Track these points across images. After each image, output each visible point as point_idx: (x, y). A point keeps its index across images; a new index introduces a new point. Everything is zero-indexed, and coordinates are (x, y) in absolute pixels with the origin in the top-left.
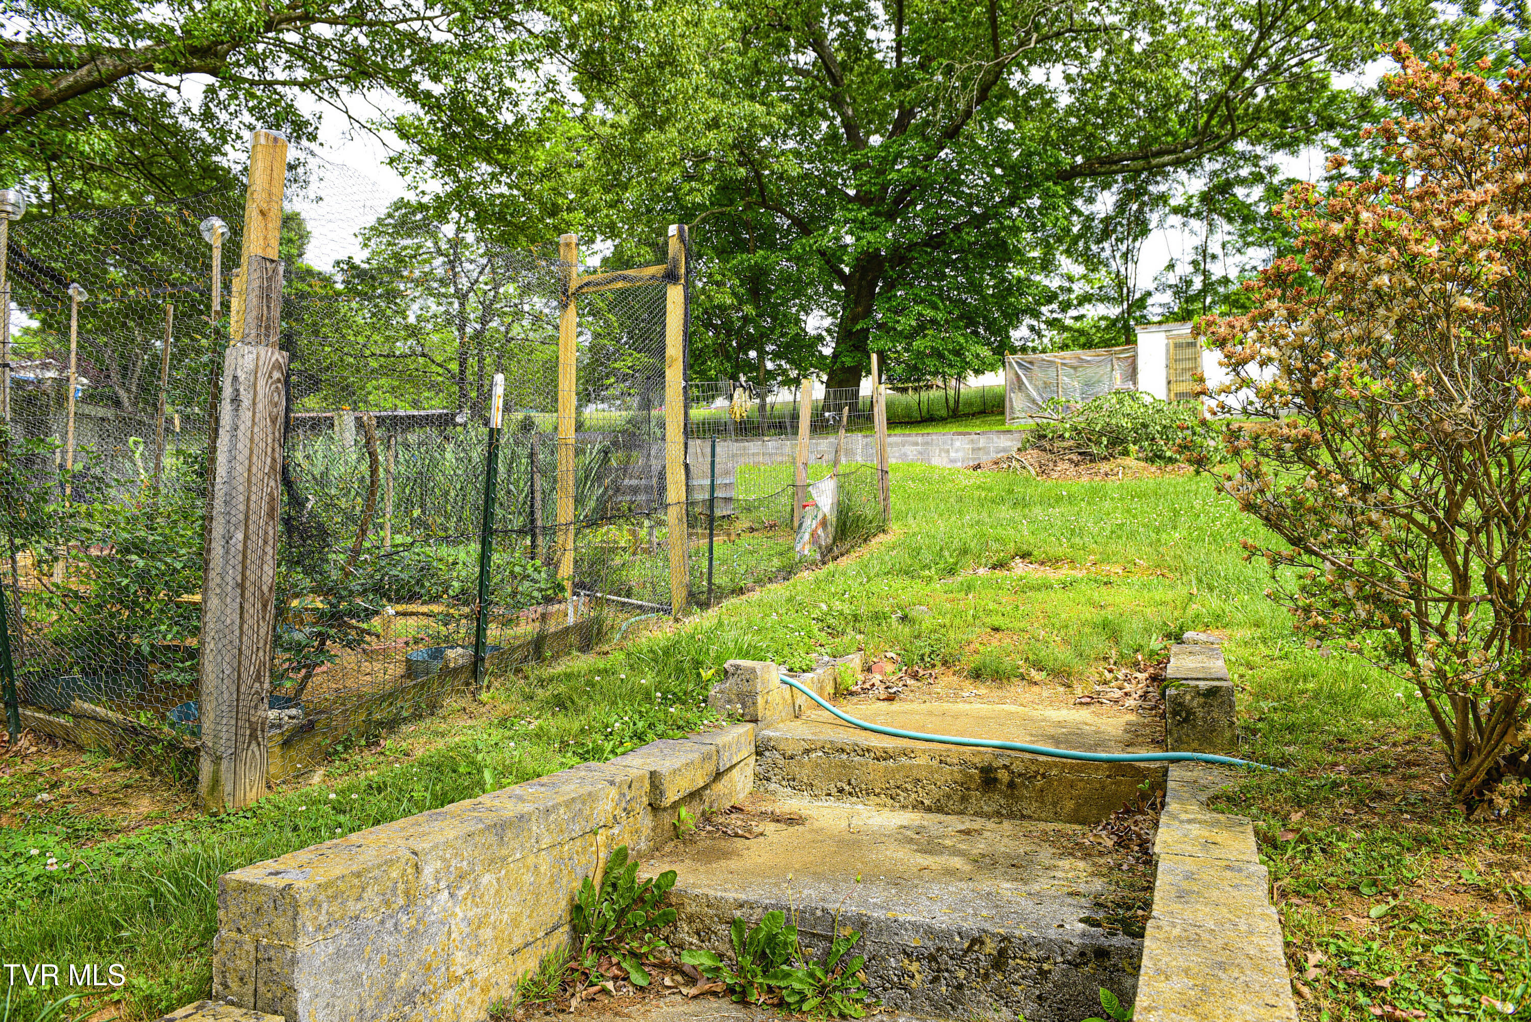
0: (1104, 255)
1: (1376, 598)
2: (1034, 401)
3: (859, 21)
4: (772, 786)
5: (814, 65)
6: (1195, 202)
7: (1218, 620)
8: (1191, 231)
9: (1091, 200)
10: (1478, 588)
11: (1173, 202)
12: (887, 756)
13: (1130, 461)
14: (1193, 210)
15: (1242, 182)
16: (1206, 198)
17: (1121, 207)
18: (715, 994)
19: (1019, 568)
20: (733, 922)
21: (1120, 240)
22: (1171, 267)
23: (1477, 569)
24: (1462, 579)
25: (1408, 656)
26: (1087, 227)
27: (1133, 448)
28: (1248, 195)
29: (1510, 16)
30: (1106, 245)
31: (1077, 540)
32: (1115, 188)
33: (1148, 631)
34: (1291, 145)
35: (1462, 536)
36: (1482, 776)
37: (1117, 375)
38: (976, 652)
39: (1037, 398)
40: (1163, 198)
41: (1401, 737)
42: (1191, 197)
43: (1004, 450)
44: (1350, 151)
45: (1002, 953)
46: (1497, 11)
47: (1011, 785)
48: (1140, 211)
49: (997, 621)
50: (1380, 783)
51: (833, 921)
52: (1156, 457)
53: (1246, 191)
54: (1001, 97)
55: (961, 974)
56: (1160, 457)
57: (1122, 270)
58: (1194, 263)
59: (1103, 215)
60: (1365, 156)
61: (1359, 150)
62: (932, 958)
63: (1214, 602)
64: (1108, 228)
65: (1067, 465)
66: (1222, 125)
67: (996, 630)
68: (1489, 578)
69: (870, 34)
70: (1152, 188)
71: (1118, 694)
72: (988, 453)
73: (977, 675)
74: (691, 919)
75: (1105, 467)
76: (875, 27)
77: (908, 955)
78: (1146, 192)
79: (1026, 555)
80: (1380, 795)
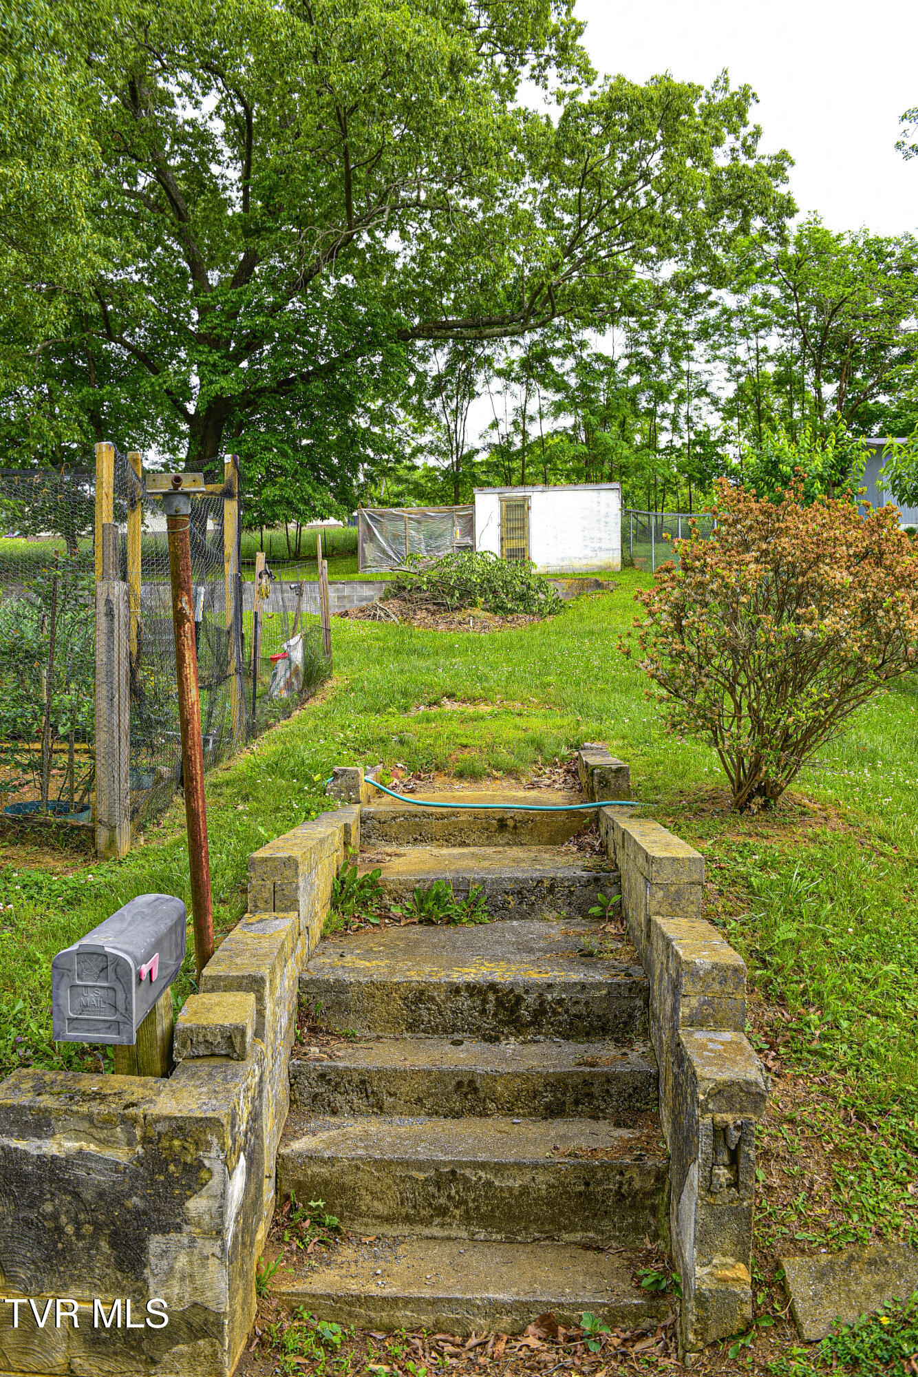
0: (435, 410)
1: (704, 717)
2: (384, 551)
3: (202, 155)
4: (373, 841)
5: (152, 190)
6: (516, 367)
7: (599, 736)
8: (513, 394)
9: (424, 359)
10: (745, 711)
11: (497, 366)
12: (443, 817)
13: (477, 612)
14: (513, 375)
15: (556, 353)
16: (526, 365)
17: (451, 367)
18: (414, 923)
19: (449, 706)
20: (414, 890)
21: (450, 398)
22: (495, 425)
23: (745, 703)
24: (738, 707)
25: (717, 744)
26: (420, 382)
27: (480, 600)
28: (562, 365)
29: (772, 234)
30: (438, 401)
31: (485, 684)
32: (446, 350)
33: (559, 746)
34: (599, 325)
35: (739, 689)
36: (746, 797)
37: (457, 530)
38: (457, 760)
39: (387, 549)
40: (488, 361)
41: (709, 788)
42: (513, 362)
43: (369, 599)
44: (646, 333)
45: (552, 885)
46: (764, 228)
47: (515, 827)
48: (468, 369)
49: (464, 741)
50: (702, 806)
51: (467, 882)
52: (498, 609)
53: (559, 361)
54: (348, 256)
55: (533, 898)
56: (501, 608)
57: (452, 426)
58: (514, 423)
59: (434, 373)
60: (658, 339)
61: (653, 333)
62: (520, 893)
63: (594, 726)
64: (439, 385)
65: (424, 614)
66: (543, 305)
67: (466, 746)
68: (750, 707)
69: (215, 169)
70: (478, 351)
71: (548, 782)
72: (352, 601)
73: (461, 775)
74: (390, 892)
75: (458, 616)
76: (219, 163)
77: (507, 893)
78: (474, 354)
79: (451, 696)
80: (703, 810)
